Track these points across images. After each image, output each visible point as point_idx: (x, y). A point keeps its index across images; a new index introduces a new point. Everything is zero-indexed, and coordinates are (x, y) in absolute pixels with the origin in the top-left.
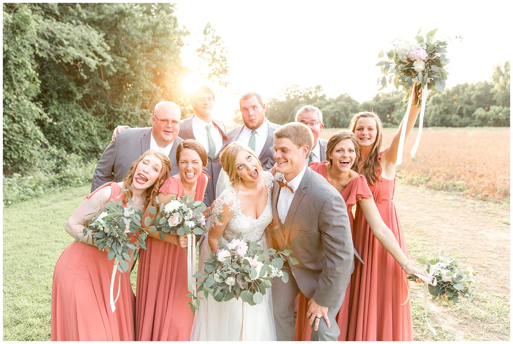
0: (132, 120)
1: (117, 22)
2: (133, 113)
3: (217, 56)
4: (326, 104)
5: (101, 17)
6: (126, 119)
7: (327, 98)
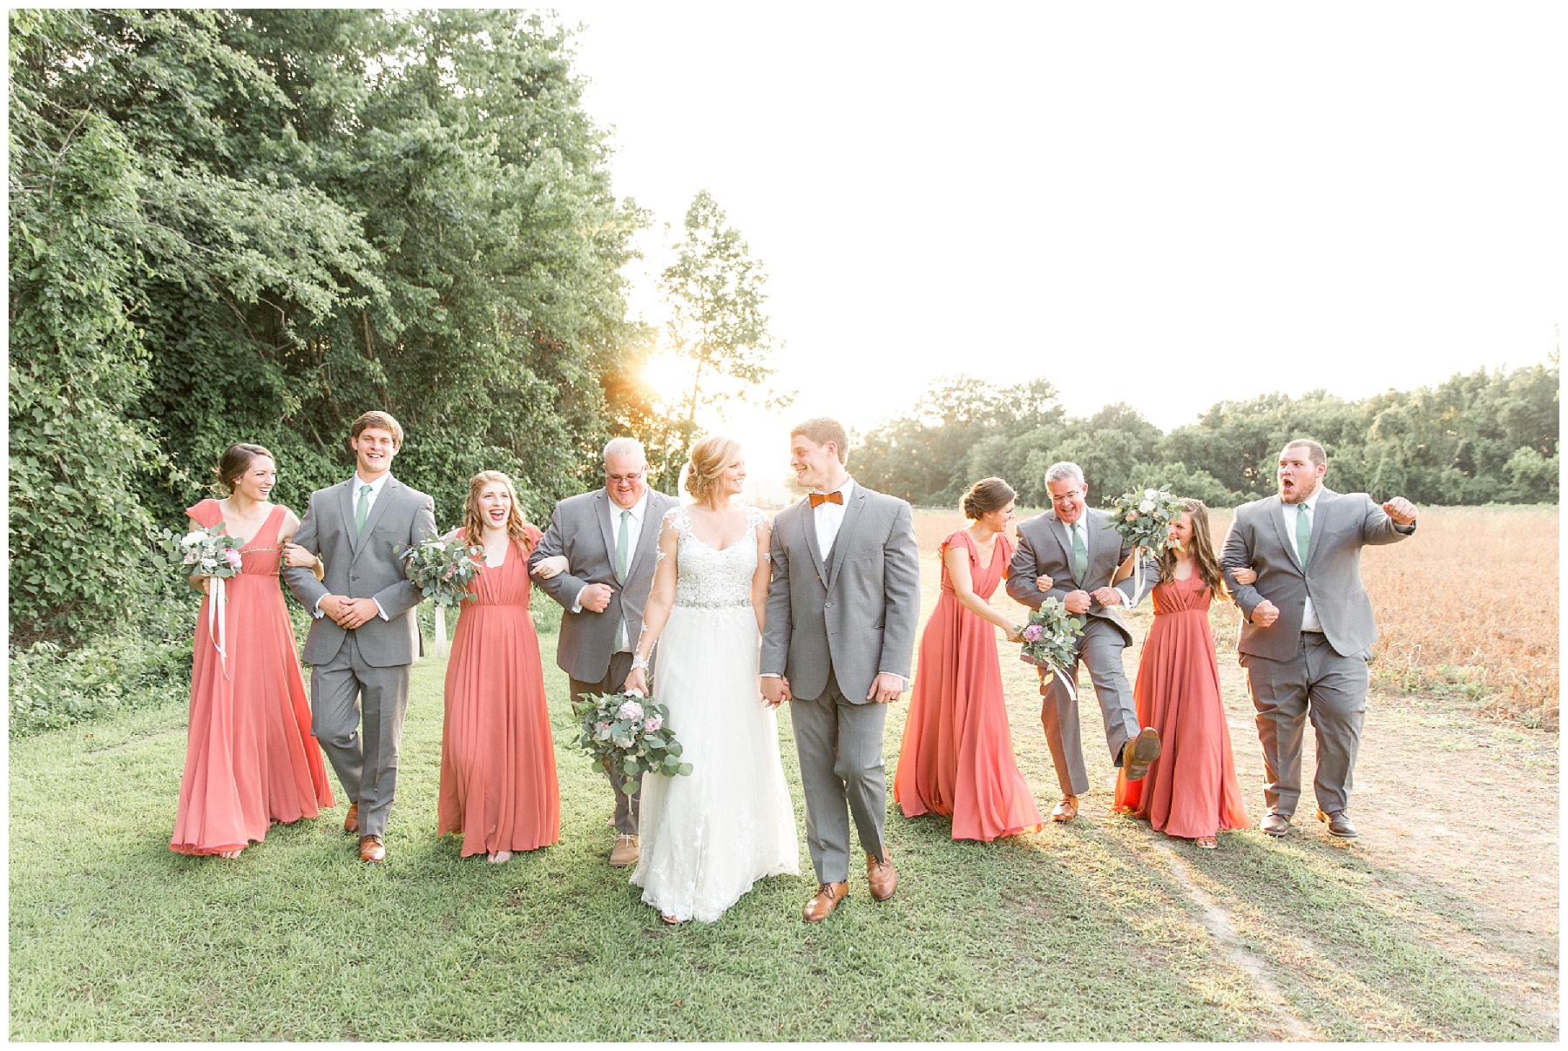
0: (459, 479)
1: (411, 179)
2: (461, 457)
3: (729, 290)
4: (1063, 438)
5: (363, 166)
6: (440, 474)
7: (1067, 419)
